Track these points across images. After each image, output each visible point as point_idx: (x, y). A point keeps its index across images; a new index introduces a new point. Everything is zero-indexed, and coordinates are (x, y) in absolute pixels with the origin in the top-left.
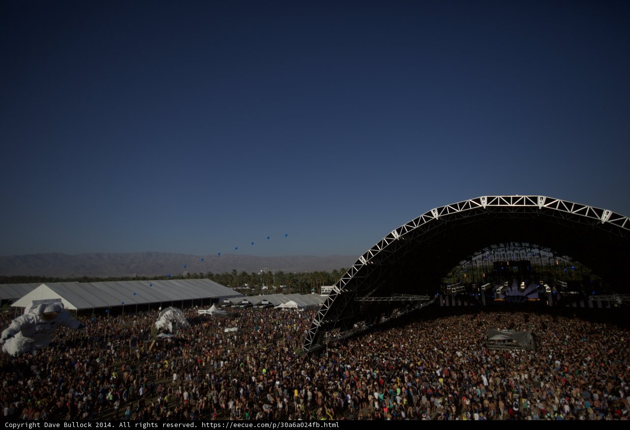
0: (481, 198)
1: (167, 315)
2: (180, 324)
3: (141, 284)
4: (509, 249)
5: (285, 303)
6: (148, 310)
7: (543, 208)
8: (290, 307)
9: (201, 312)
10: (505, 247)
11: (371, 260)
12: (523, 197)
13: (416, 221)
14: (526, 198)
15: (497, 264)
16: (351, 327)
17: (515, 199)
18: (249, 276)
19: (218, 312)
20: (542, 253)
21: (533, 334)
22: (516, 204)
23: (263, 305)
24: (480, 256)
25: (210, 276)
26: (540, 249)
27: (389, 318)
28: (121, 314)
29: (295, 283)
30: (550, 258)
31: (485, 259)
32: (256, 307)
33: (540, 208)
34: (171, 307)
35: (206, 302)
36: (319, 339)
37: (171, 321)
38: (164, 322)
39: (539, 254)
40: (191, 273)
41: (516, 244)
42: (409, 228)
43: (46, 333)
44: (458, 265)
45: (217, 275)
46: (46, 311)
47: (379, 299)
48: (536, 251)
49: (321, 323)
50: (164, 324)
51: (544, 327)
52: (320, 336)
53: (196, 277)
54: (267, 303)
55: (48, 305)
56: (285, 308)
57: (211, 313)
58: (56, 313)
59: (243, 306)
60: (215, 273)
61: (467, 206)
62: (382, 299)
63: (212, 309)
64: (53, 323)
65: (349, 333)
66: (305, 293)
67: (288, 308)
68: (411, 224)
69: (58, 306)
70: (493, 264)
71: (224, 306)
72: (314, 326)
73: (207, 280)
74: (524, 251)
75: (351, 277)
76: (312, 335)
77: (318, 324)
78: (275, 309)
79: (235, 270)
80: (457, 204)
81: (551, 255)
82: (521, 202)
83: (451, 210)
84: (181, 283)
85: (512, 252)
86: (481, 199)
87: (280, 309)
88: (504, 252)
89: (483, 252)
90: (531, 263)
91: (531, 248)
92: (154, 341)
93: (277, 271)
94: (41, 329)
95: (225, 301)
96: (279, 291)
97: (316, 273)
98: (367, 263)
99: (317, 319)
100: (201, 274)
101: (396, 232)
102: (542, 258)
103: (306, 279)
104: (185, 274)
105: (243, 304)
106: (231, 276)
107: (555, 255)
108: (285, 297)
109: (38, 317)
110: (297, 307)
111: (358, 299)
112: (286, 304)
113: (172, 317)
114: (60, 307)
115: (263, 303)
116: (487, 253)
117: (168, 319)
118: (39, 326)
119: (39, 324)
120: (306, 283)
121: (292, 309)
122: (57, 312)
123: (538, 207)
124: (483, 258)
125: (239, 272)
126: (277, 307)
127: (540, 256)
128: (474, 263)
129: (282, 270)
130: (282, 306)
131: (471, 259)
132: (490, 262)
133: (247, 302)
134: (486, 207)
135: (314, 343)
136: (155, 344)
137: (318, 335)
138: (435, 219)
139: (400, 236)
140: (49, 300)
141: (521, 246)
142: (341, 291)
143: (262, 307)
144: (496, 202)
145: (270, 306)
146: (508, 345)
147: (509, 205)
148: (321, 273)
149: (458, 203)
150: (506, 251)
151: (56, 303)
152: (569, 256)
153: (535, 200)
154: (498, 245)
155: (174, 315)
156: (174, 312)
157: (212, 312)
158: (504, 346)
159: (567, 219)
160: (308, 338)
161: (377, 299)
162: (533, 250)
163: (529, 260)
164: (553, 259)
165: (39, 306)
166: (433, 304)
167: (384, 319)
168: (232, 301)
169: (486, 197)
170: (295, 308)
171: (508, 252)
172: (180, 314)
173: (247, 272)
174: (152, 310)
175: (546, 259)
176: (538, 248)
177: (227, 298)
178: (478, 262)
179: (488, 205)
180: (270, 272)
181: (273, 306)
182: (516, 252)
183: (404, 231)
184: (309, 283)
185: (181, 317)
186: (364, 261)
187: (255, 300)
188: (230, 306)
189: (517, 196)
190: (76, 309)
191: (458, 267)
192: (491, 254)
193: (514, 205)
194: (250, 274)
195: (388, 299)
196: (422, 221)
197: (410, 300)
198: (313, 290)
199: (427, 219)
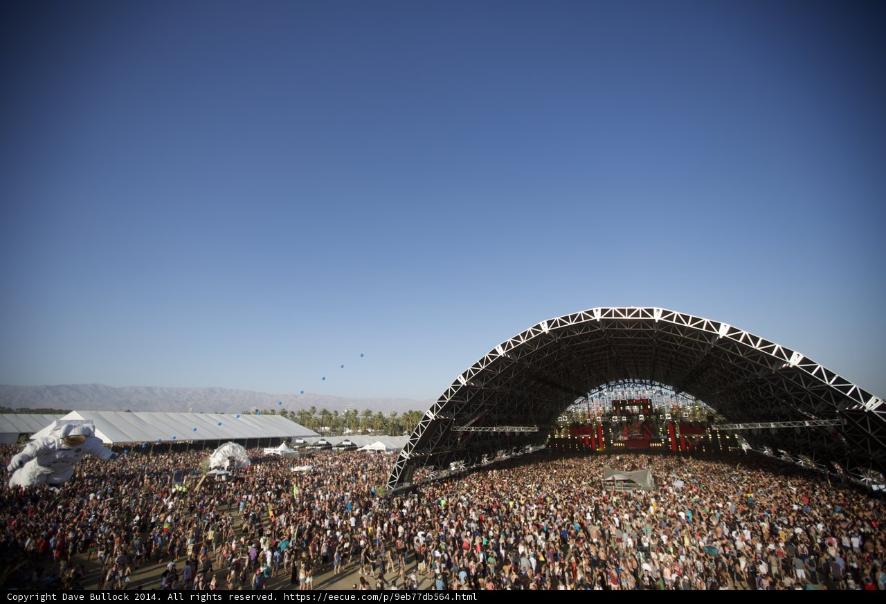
0: (594, 310)
1: (224, 451)
2: (239, 463)
3: (197, 417)
4: (629, 386)
5: (370, 445)
6: (201, 450)
7: (659, 321)
8: (377, 449)
9: (268, 451)
10: (625, 383)
11: (471, 381)
12: (638, 309)
13: (523, 335)
14: (642, 311)
15: (615, 403)
16: (447, 467)
17: (630, 311)
18: (330, 414)
19: (288, 451)
20: (664, 390)
21: (654, 477)
22: (632, 316)
23: (344, 446)
24: (598, 394)
25: (284, 413)
26: (661, 387)
27: (493, 462)
28: (168, 452)
29: (385, 424)
30: (671, 397)
31: (602, 397)
32: (336, 448)
33: (657, 321)
34: (231, 443)
35: (275, 442)
36: (407, 475)
37: (229, 458)
38: (220, 460)
39: (661, 392)
40: (260, 409)
41: (636, 381)
42: (515, 343)
43: (68, 462)
44: (574, 404)
45: (292, 412)
46: (73, 433)
47: (480, 429)
48: (658, 388)
49: (410, 456)
50: (219, 462)
51: (669, 469)
52: (408, 471)
53: (266, 413)
54: (349, 443)
55: (75, 427)
56: (370, 450)
57: (279, 453)
58: (84, 438)
59: (320, 448)
60: (289, 410)
61: (579, 319)
62: (484, 429)
63: (281, 449)
64: (79, 450)
65: (444, 473)
66: (395, 435)
67: (374, 450)
68: (518, 338)
69: (88, 429)
70: (611, 402)
71: (297, 447)
72: (401, 458)
73: (280, 417)
74: (644, 388)
75: (448, 399)
76: (399, 469)
77: (406, 456)
78: (358, 452)
79: (314, 408)
80: (568, 317)
81: (674, 393)
82: (637, 315)
83: (562, 323)
84: (247, 419)
85: (631, 389)
86: (594, 312)
87: (365, 451)
88: (623, 389)
89: (600, 389)
90: (652, 401)
91: (652, 385)
92: (204, 477)
93: (365, 409)
94: (62, 456)
95: (298, 441)
96: (365, 433)
97: (410, 412)
98: (467, 383)
99: (406, 451)
100: (273, 411)
101: (500, 347)
102: (664, 396)
103: (398, 421)
104: (253, 409)
105: (320, 445)
106: (308, 413)
107: (677, 393)
108: (371, 438)
109: (61, 440)
110: (384, 449)
111: (455, 429)
112: (372, 445)
113: (231, 453)
114: (90, 430)
115: (344, 443)
116: (605, 390)
117: (226, 456)
118: (60, 453)
119: (60, 450)
120: (398, 426)
121: (379, 451)
122: (86, 436)
123: (654, 320)
124: (600, 396)
125: (319, 410)
126: (359, 450)
127: (661, 393)
128: (590, 401)
129: (371, 410)
130: (367, 447)
131: (586, 397)
132: (608, 399)
133: (325, 442)
134: (600, 319)
135: (401, 481)
136: (205, 480)
137: (406, 470)
138: (545, 333)
139: (505, 352)
140: (77, 421)
141: (641, 383)
142: (435, 417)
143: (343, 449)
144: (610, 314)
145: (353, 448)
146: (626, 486)
147: (624, 317)
148: (416, 412)
149: (569, 315)
150: (625, 388)
151: (85, 425)
152: (693, 395)
153: (651, 311)
154: (617, 382)
155: (233, 452)
156: (233, 447)
157: (281, 452)
158: (622, 487)
159: (686, 337)
160: (394, 473)
161: (477, 429)
162: (654, 387)
163: (650, 398)
164: (675, 398)
165: (64, 428)
166: (544, 449)
167: (485, 461)
168: (306, 441)
169: (600, 309)
170: (383, 451)
171: (628, 389)
172: (241, 450)
173: (328, 410)
174: (207, 449)
175: (667, 397)
176: (659, 386)
177: (300, 438)
178: (594, 399)
179: (602, 317)
180: (356, 411)
181: (357, 448)
182: (636, 388)
183: (509, 346)
184: (401, 424)
185: (242, 455)
186: (463, 382)
187: (334, 440)
188: (305, 447)
189: (632, 308)
190: (112, 443)
191: (573, 406)
192: (608, 391)
193: (629, 318)
194: (332, 412)
195: (491, 429)
196: (530, 335)
197: (516, 431)
198: (406, 432)
199: (535, 332)
